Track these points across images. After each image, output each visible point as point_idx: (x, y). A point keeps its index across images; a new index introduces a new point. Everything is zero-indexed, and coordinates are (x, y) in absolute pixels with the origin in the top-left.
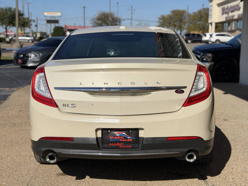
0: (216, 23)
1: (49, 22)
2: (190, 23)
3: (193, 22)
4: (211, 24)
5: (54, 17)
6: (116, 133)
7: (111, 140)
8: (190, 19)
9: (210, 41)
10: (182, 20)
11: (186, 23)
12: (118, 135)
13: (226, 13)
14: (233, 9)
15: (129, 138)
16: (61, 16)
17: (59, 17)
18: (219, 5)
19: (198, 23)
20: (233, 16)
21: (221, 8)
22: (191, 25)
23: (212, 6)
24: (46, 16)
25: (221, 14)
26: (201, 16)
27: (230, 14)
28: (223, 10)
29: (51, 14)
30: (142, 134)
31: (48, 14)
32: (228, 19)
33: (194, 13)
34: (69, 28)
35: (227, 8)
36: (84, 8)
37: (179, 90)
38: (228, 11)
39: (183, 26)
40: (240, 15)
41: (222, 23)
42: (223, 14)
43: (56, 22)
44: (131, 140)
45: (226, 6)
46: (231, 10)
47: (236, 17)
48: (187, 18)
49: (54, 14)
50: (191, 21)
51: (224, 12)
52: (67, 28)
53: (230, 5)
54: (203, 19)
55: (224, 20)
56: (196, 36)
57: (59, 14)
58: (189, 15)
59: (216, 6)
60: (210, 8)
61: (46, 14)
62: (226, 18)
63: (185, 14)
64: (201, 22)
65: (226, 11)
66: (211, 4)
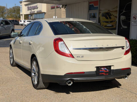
0: (25, 15)
2: (9, 14)
3: (10, 14)
4: (22, 15)
6: (102, 68)
8: (8, 12)
9: (24, 24)
10: (3, 12)
11: (6, 13)
13: (30, 10)
14: (34, 8)
15: (107, 70)
18: (26, 5)
19: (13, 14)
20: (34, 12)
21: (27, 7)
22: (9, 15)
23: (22, 5)
25: (27, 10)
26: (15, 10)
27: (33, 11)
28: (28, 8)
30: (112, 68)
32: (31, 13)
33: (10, 8)
35: (31, 7)
38: (31, 9)
39: (4, 15)
40: (38, 11)
41: (28, 15)
42: (28, 10)
45: (30, 6)
46: (33, 8)
47: (36, 12)
48: (7, 11)
50: (8, 13)
51: (29, 9)
53: (32, 5)
54: (15, 12)
55: (29, 13)
56: (15, 21)
58: (8, 10)
59: (24, 6)
60: (20, 6)
62: (30, 12)
63: (5, 9)
64: (15, 14)
65: (30, 9)
66: (21, 4)
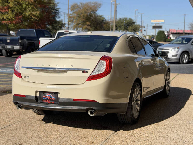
1: (154, 27)
5: (159, 24)
6: (46, 94)
7: (44, 98)
12: (47, 95)
15: (53, 98)
16: (164, 23)
17: (162, 23)
24: (153, 23)
29: (156, 21)
31: (154, 21)
34: (172, 32)
36: (185, 15)
37: (85, 71)
43: (160, 27)
44: (54, 99)
49: (158, 21)
52: (170, 32)
57: (163, 21)
61: (152, 21)
